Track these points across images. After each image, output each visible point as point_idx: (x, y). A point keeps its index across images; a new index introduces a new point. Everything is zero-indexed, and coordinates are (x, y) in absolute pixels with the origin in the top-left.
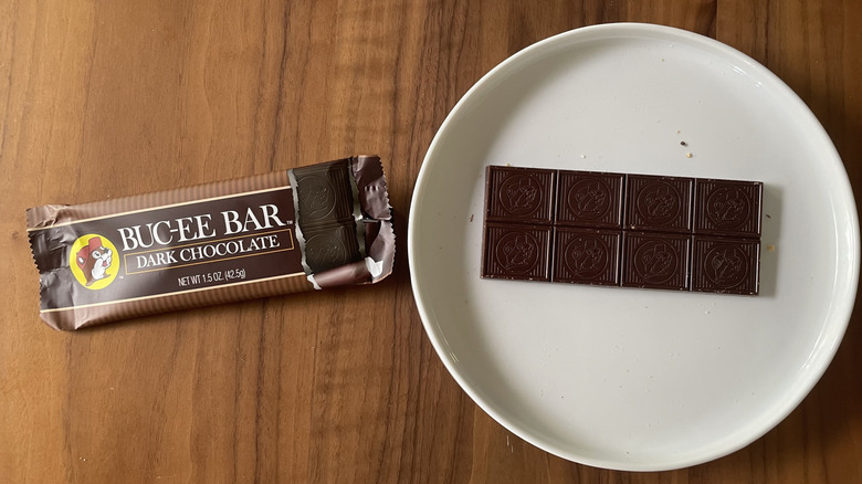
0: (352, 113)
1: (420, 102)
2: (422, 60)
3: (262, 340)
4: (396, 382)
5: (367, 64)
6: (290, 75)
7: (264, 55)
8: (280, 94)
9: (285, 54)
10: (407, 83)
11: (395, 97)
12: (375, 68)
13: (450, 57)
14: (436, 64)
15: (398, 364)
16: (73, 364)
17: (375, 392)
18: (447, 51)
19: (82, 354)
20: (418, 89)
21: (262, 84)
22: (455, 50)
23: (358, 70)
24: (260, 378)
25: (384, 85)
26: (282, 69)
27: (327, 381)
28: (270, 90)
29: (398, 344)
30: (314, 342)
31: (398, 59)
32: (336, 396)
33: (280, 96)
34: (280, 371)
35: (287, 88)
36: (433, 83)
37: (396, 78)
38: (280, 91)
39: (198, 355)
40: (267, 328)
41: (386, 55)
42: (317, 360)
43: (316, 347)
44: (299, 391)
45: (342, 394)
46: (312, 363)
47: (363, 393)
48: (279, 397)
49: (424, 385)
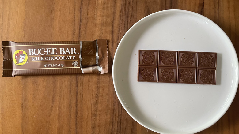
1: (120, 33)
2: (120, 22)
3: (77, 102)
4: (115, 113)
5: (104, 23)
6: (82, 26)
7: (75, 21)
8: (80, 32)
9: (81, 20)
10: (116, 28)
11: (112, 32)
12: (107, 24)
13: (128, 20)
14: (124, 22)
15: (115, 108)
16: (24, 110)
17: (109, 116)
18: (127, 19)
19: (26, 107)
20: (119, 30)
21: (74, 29)
22: (129, 18)
23: (102, 24)
24: (76, 113)
25: (109, 29)
26: (80, 25)
27: (95, 113)
28: (77, 31)
29: (115, 102)
30: (91, 102)
31: (113, 21)
32: (98, 117)
34: (82, 110)
35: (82, 30)
36: (123, 28)
37: (113, 27)
38: (80, 31)
39: (59, 106)
40: (78, 99)
41: (110, 20)
42: (92, 107)
43: (92, 104)
44: (87, 116)
45: (99, 117)
46: (91, 108)
47: (106, 116)
48: (82, 118)
49: (122, 114)
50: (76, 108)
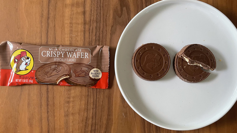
0: (71, 19)
1: (92, 14)
2: (92, 2)
3: (48, 89)
4: (89, 99)
5: (75, 3)
6: (51, 8)
7: (43, 2)
10: (88, 9)
11: (84, 13)
12: (78, 4)
14: (96, 2)
15: (90, 94)
17: (83, 102)
20: (91, 10)
23: (73, 5)
24: (48, 100)
25: (80, 9)
26: (49, 6)
27: (68, 100)
28: (45, 12)
31: (85, 1)
32: (71, 104)
33: (48, 14)
34: (54, 98)
35: (50, 11)
36: (96, 8)
37: (84, 7)
38: (48, 12)
39: (28, 94)
42: (65, 94)
43: (64, 90)
44: (60, 103)
45: (73, 103)
46: (63, 95)
47: (79, 103)
48: (54, 106)
49: (98, 99)
50: (47, 95)
